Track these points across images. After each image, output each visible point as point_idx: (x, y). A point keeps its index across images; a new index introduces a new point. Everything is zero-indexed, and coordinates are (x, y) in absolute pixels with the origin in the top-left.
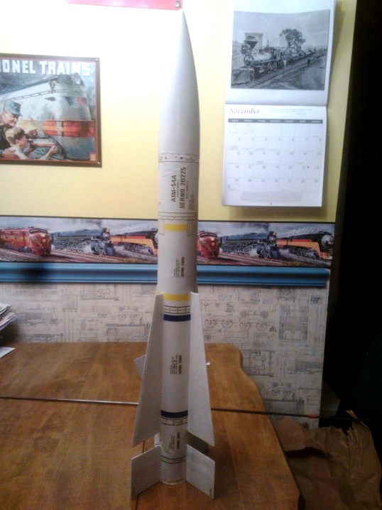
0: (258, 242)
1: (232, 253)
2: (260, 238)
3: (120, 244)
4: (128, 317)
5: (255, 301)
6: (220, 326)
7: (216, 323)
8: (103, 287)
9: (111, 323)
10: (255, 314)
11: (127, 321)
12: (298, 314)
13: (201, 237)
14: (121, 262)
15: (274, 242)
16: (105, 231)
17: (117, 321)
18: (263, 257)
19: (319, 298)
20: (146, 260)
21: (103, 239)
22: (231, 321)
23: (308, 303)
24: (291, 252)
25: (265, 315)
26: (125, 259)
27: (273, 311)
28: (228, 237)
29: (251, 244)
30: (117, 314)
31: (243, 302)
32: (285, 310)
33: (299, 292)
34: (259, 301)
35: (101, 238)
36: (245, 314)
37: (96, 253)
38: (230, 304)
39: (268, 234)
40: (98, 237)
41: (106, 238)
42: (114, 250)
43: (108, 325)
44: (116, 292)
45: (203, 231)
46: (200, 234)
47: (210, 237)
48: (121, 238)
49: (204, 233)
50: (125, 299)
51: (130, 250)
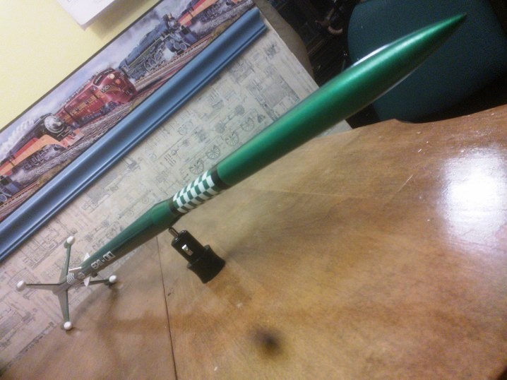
0: (162, 39)
1: (147, 74)
2: (159, 33)
3: (15, 170)
5: (218, 105)
8: (45, 233)
10: (230, 119)
12: (269, 81)
13: (98, 84)
14: (37, 188)
15: (177, 25)
18: (183, 52)
19: (273, 46)
20: (63, 162)
22: (215, 147)
23: (268, 61)
24: (204, 22)
25: (240, 111)
26: (38, 183)
27: (244, 100)
28: (126, 61)
29: (156, 47)
31: (208, 116)
32: (254, 87)
33: (249, 57)
34: (222, 101)
36: (221, 128)
38: (198, 131)
39: (164, 22)
42: (16, 183)
44: (64, 227)
45: (93, 77)
46: (94, 83)
47: (108, 76)
48: (10, 162)
49: (97, 78)
50: (83, 225)
51: (34, 167)
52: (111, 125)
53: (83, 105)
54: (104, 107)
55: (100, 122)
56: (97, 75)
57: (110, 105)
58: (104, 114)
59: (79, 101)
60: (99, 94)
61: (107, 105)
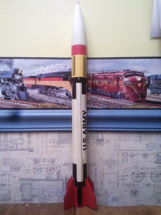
3: (34, 87)
4: (44, 171)
6: (148, 179)
7: (144, 176)
8: (16, 137)
9: (25, 177)
11: (43, 175)
13: (126, 77)
14: (36, 107)
16: (16, 72)
17: (32, 176)
20: (63, 105)
21: (14, 82)
26: (40, 105)
30: (31, 168)
35: (12, 80)
37: (7, 98)
40: (9, 80)
41: (18, 80)
42: (27, 94)
43: (22, 179)
44: (30, 142)
45: (128, 70)
46: (124, 74)
47: (136, 77)
48: (35, 80)
49: (129, 73)
50: (40, 150)
51: (46, 94)
52: (110, 107)
53: (106, 82)
54: (117, 93)
55: (106, 100)
56: (131, 70)
57: (121, 95)
58: (112, 97)
59: (105, 78)
60: (121, 83)
61: (119, 93)
